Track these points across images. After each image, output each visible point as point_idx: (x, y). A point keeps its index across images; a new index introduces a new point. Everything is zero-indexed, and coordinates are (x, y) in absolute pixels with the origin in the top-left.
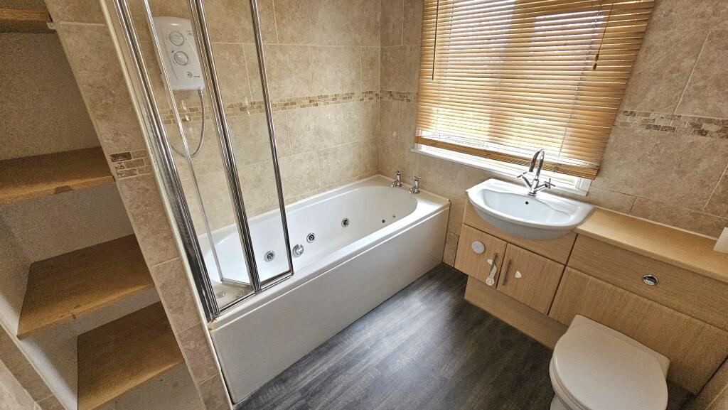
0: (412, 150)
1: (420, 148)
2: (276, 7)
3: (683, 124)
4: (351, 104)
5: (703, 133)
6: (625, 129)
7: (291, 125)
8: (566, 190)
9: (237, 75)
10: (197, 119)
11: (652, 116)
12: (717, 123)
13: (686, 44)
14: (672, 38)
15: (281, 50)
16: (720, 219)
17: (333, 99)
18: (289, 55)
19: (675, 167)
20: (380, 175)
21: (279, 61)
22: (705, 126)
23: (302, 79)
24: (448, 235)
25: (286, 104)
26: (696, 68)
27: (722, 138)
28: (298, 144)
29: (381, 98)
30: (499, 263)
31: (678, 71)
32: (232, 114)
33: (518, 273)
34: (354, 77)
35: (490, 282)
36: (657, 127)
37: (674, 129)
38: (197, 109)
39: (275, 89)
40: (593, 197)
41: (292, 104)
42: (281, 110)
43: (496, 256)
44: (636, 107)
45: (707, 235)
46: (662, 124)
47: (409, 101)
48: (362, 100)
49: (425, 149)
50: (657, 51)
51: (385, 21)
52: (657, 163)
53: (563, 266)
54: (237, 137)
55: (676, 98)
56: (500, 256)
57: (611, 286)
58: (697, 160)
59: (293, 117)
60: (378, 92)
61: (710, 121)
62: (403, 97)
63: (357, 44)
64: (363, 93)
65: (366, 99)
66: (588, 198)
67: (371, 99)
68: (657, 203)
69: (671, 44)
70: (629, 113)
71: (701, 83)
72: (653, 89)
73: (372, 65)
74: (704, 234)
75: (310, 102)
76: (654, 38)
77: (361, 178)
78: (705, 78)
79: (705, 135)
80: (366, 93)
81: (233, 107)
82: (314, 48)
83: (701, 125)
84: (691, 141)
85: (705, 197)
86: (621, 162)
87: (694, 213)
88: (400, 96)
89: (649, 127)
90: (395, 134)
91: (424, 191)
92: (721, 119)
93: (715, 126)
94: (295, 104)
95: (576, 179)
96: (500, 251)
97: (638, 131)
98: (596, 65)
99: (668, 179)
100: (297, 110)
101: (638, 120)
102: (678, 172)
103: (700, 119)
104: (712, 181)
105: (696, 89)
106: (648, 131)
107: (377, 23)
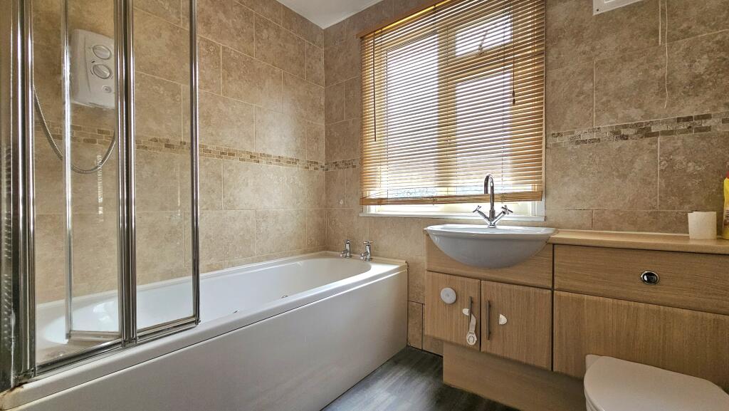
0: (361, 215)
1: (369, 210)
2: (223, 65)
3: (605, 134)
4: (296, 169)
5: (625, 138)
6: (558, 149)
7: (226, 175)
8: (524, 220)
9: (169, 111)
10: (105, 143)
11: (577, 133)
12: (632, 126)
13: (580, 73)
14: (568, 72)
15: (224, 102)
16: (677, 213)
17: (277, 160)
18: (233, 108)
19: (614, 173)
20: (328, 252)
21: (220, 111)
22: (624, 132)
23: (244, 133)
24: (410, 307)
25: (223, 153)
26: (596, 89)
27: (642, 138)
28: (232, 199)
29: (327, 170)
30: (476, 310)
31: (583, 94)
32: (154, 149)
33: (501, 316)
34: (299, 145)
35: (471, 339)
36: (584, 142)
37: (599, 139)
38: (107, 133)
39: (212, 135)
40: (552, 220)
41: (230, 154)
42: (215, 158)
43: (472, 302)
44: (560, 129)
45: (674, 232)
46: (587, 137)
47: (354, 167)
48: (308, 168)
49: (374, 210)
50: (561, 83)
51: (328, 105)
52: (598, 172)
53: (550, 291)
54: (155, 175)
55: (590, 114)
56: (476, 301)
57: (611, 300)
58: (631, 161)
59: (230, 168)
60: (323, 164)
61: (625, 127)
62: (347, 164)
63: (303, 117)
64: (308, 161)
65: (312, 168)
66: (547, 223)
67: (316, 169)
68: (614, 212)
69: (569, 76)
70: (556, 135)
71: (604, 99)
72: (568, 112)
73: (317, 138)
74: (671, 232)
75: (251, 157)
76: (554, 74)
77: (305, 252)
78: (606, 94)
79: (627, 139)
80: (312, 162)
81: (157, 141)
82: (260, 109)
83: (620, 131)
84: (618, 147)
85: (654, 194)
86: (566, 179)
87: (651, 213)
88: (346, 164)
89: (577, 143)
90: (341, 203)
91: (377, 258)
92: (633, 123)
93: (631, 130)
94: (233, 155)
95: (529, 204)
96: (475, 295)
97: (570, 148)
98: (514, 101)
99: (614, 185)
100: (235, 161)
101: (566, 139)
102: (619, 177)
103: (617, 127)
104: (653, 177)
105: (603, 104)
106: (579, 146)
107: (321, 105)
